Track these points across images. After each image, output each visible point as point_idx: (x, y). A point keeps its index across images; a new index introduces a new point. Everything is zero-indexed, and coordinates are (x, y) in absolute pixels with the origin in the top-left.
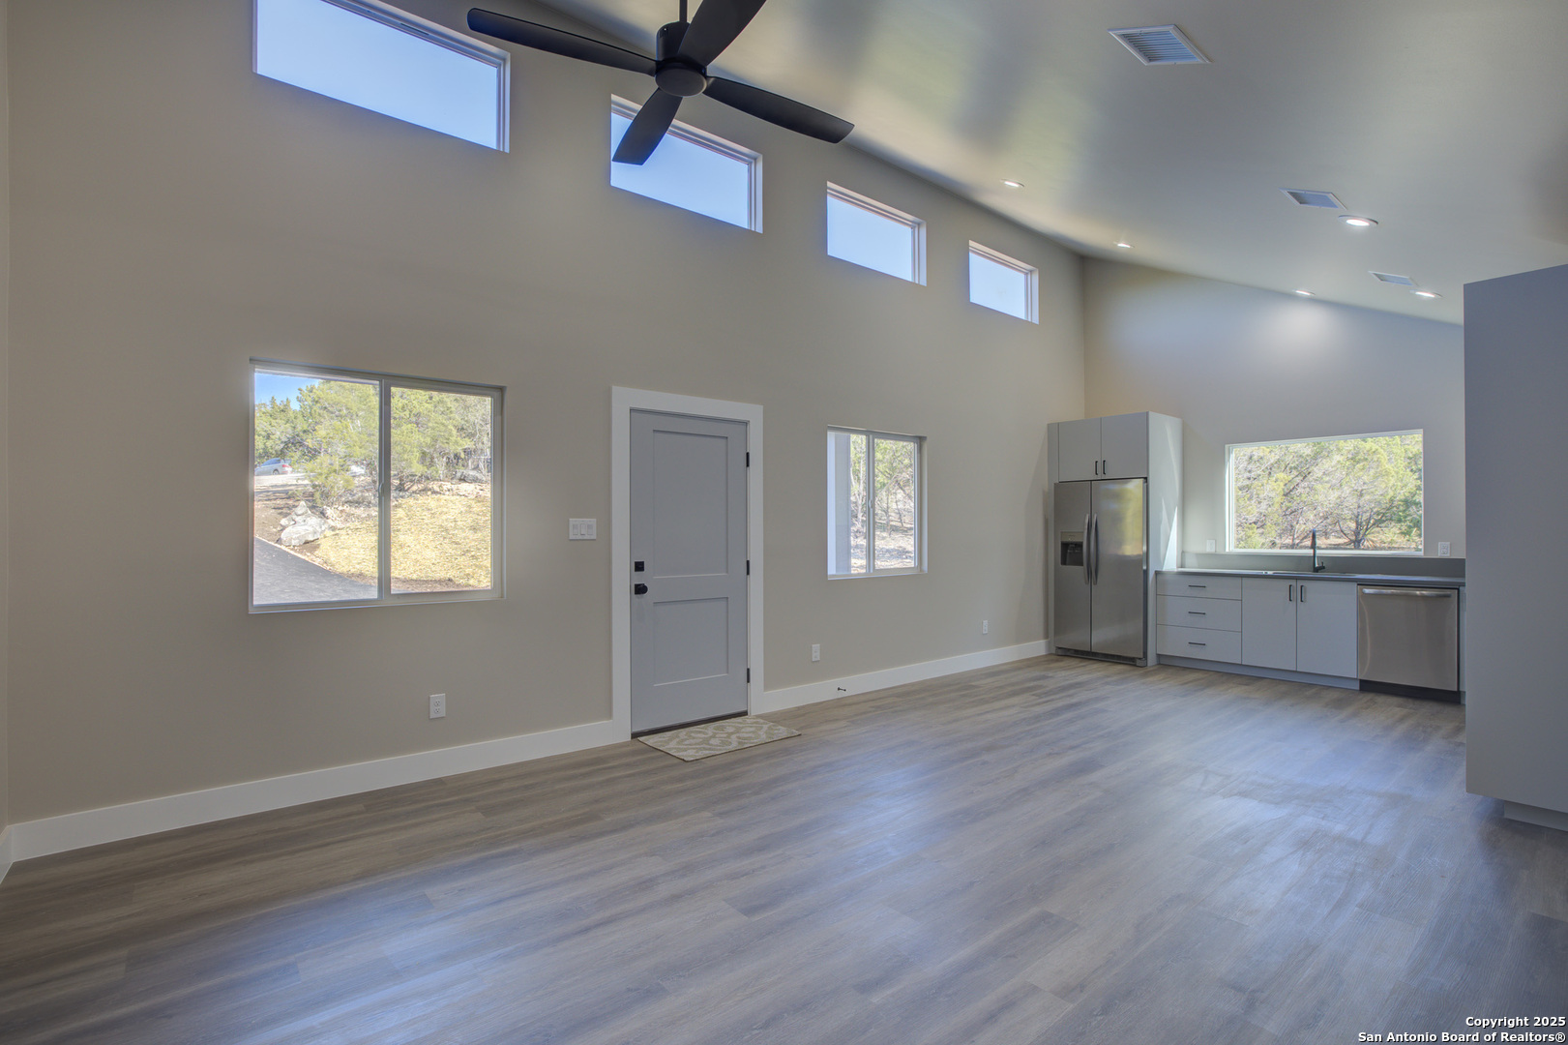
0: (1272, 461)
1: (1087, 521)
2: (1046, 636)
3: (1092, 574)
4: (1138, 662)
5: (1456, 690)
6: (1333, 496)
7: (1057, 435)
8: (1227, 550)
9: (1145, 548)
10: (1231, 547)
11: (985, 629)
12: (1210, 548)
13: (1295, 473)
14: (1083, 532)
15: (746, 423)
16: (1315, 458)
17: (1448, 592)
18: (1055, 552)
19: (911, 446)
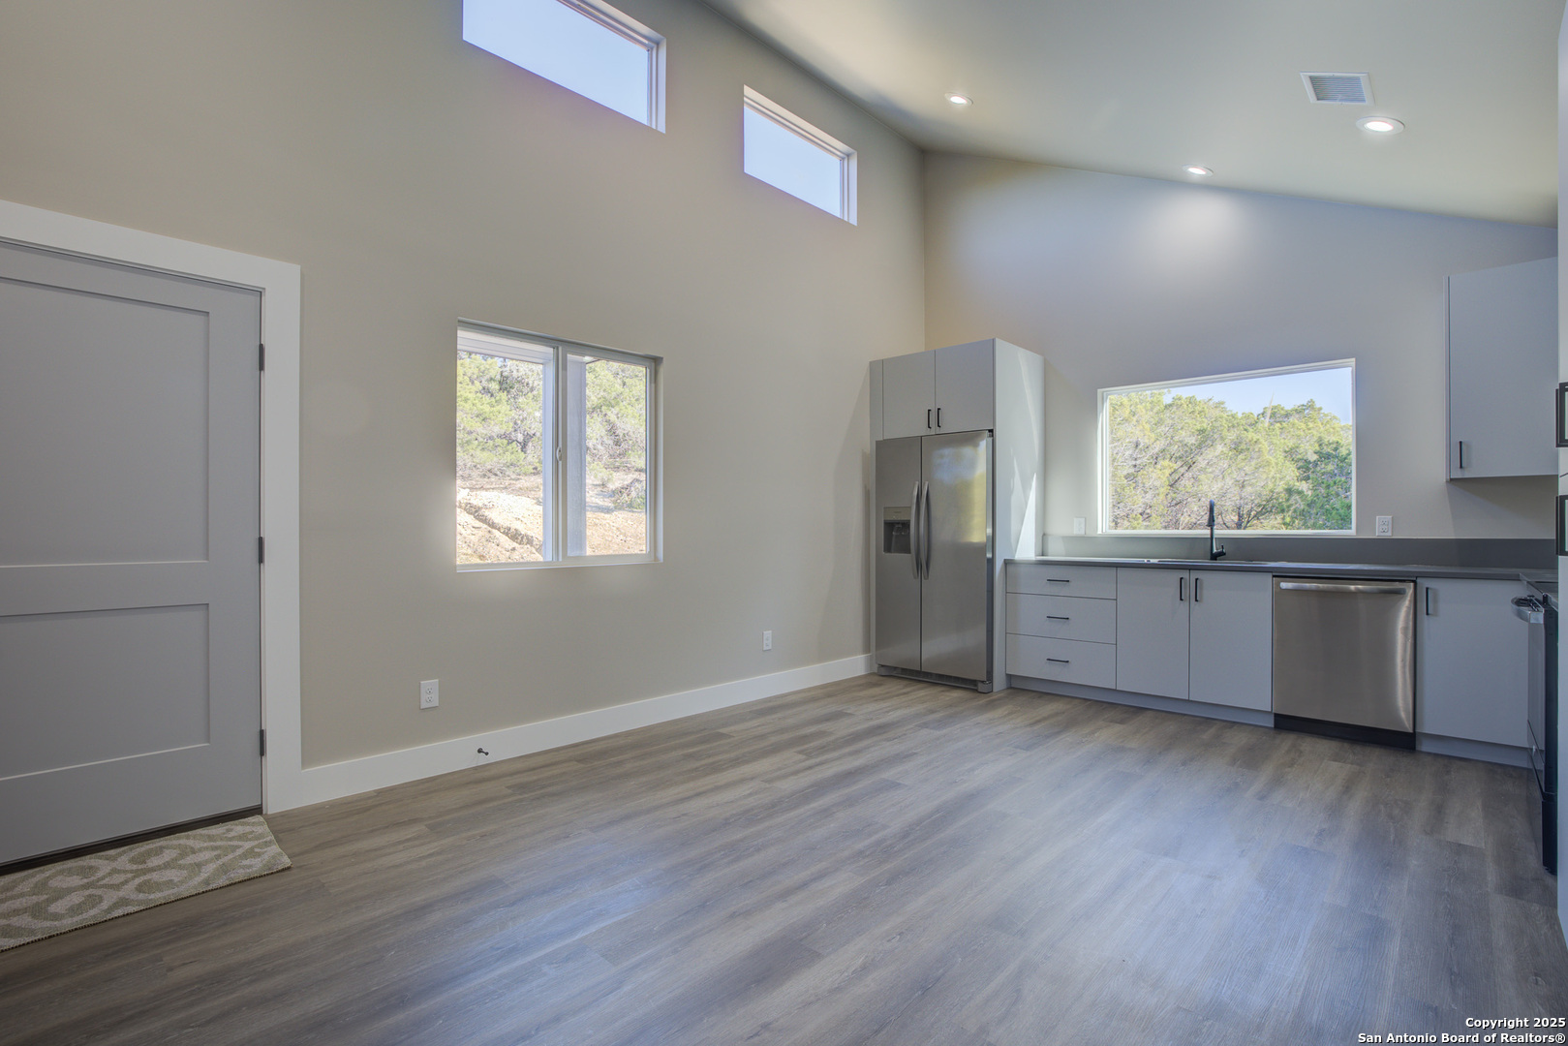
0: (1156, 450)
1: (916, 493)
2: (867, 649)
3: (922, 566)
4: (981, 687)
5: (1411, 731)
6: (1217, 487)
7: (881, 374)
8: (1099, 532)
9: (989, 531)
10: (1103, 526)
11: (768, 644)
12: (1077, 529)
13: (1179, 463)
14: (910, 507)
15: (260, 293)
16: (1200, 447)
17: (1397, 586)
18: (877, 534)
19: (641, 371)
